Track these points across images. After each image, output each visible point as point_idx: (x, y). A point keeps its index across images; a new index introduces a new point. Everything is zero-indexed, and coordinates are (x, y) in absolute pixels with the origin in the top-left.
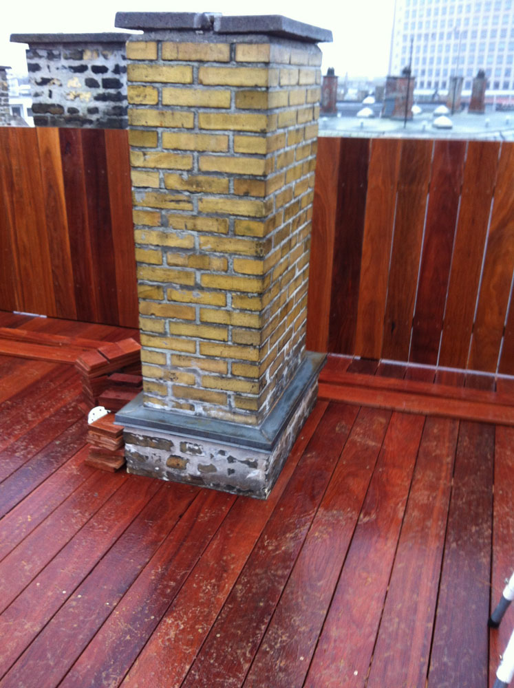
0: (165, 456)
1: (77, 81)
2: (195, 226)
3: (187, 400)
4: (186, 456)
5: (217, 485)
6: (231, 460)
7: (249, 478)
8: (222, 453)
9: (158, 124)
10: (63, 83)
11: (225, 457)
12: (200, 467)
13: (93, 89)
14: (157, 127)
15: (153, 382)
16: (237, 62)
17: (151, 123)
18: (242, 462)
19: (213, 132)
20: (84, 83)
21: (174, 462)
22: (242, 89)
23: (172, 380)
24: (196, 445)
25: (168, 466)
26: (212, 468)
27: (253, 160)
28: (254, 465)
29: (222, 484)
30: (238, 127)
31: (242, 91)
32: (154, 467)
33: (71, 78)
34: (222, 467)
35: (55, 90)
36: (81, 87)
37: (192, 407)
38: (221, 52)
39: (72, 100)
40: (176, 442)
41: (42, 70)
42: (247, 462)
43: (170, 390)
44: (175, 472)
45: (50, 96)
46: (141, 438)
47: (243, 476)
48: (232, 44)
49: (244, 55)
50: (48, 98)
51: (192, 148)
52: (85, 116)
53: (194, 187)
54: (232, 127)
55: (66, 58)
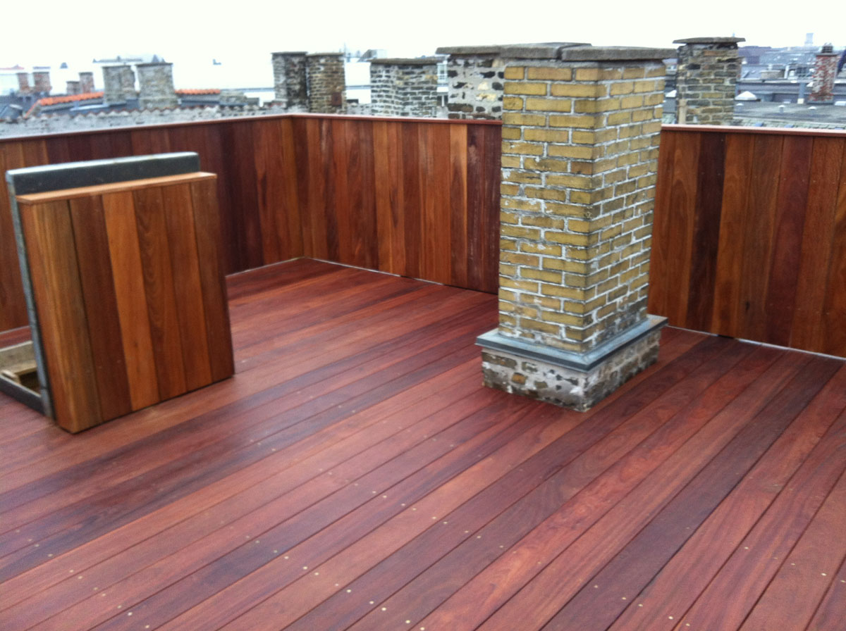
0: (511, 373)
1: (485, 85)
2: (542, 195)
3: (530, 330)
4: (526, 373)
5: (548, 399)
6: (559, 378)
7: (572, 394)
8: (552, 372)
9: (521, 123)
10: (475, 86)
11: (554, 376)
12: (537, 383)
13: (498, 91)
14: (520, 125)
15: (506, 315)
16: (577, 81)
17: (517, 123)
18: (568, 380)
19: (559, 129)
20: (491, 86)
21: (517, 378)
22: (579, 99)
23: (520, 314)
24: (533, 365)
25: (514, 381)
26: (544, 385)
27: (584, 149)
28: (575, 383)
29: (552, 398)
30: (575, 125)
31: (579, 101)
32: (502, 382)
33: (481, 82)
34: (552, 383)
35: (468, 92)
36: (489, 89)
37: (533, 336)
38: (565, 74)
39: (481, 101)
40: (519, 361)
41: (459, 76)
42: (570, 380)
43: (518, 322)
44: (517, 386)
45: (463, 97)
46: (494, 358)
47: (567, 392)
48: (573, 69)
49: (581, 76)
50: (461, 99)
51: (543, 140)
52: (490, 114)
53: (543, 167)
54: (571, 126)
55: (479, 66)
